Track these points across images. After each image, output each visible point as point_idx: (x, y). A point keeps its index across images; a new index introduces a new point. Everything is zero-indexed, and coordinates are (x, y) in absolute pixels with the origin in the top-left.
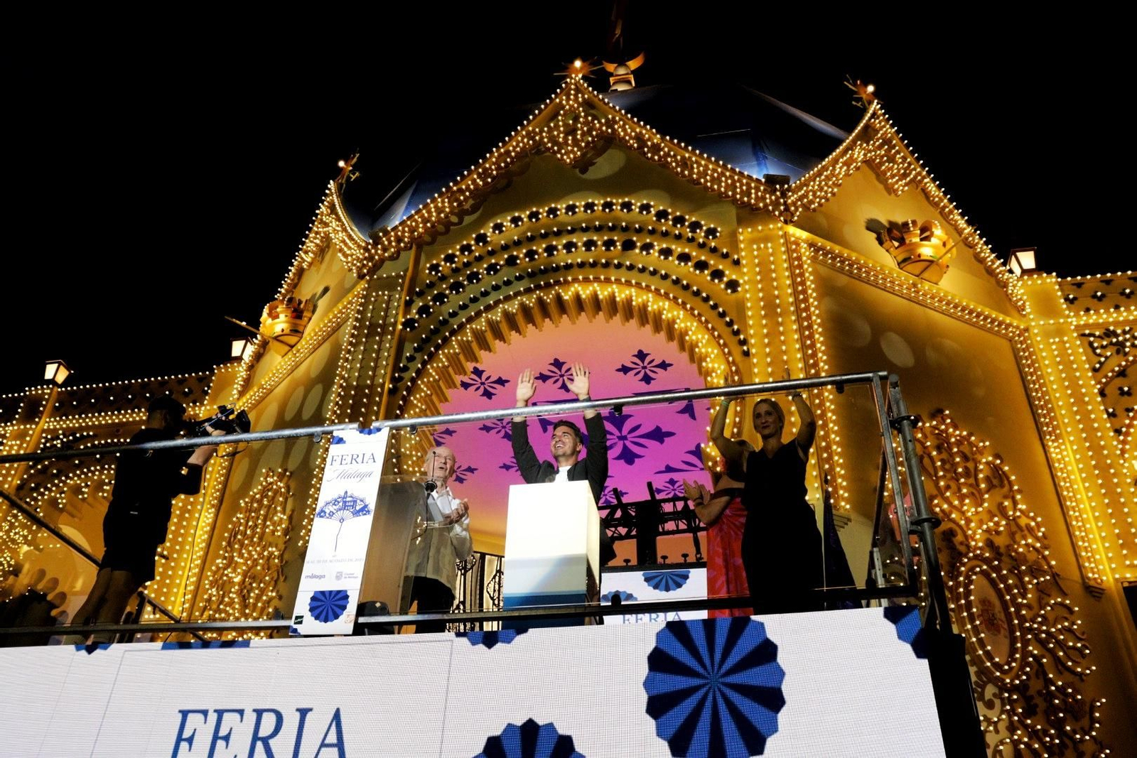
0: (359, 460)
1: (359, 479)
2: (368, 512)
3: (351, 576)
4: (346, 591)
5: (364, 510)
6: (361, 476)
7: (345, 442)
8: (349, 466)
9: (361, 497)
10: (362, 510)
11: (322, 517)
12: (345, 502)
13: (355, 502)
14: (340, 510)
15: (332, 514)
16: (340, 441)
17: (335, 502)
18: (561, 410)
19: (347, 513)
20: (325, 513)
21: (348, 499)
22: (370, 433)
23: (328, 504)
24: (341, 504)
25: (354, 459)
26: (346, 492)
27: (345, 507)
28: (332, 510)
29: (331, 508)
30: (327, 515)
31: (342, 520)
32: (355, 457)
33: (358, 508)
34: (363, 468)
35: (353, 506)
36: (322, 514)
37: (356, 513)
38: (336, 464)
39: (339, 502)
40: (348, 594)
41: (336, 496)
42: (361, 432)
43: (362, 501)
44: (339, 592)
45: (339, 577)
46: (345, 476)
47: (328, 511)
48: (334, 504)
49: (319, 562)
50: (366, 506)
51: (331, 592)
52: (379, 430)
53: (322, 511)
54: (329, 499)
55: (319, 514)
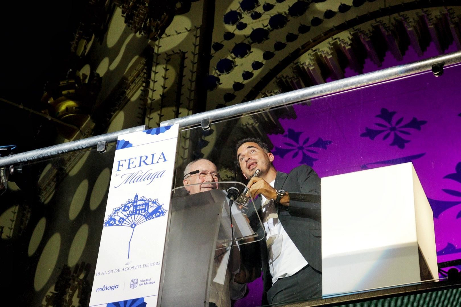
0: (149, 161)
1: (150, 180)
2: (163, 213)
3: (147, 282)
4: (143, 299)
5: (158, 212)
6: (151, 177)
7: (131, 145)
8: (138, 169)
9: (153, 198)
10: (155, 212)
11: (111, 225)
12: (136, 206)
13: (147, 204)
14: (131, 215)
15: (122, 221)
16: (127, 144)
17: (125, 207)
18: (370, 80)
19: (138, 217)
20: (114, 220)
21: (139, 203)
22: (158, 133)
23: (116, 211)
24: (131, 209)
25: (143, 161)
26: (137, 196)
27: (136, 212)
28: (122, 216)
29: (121, 215)
30: (117, 222)
31: (133, 225)
32: (144, 158)
33: (150, 210)
34: (154, 169)
35: (145, 209)
36: (112, 222)
37: (149, 216)
38: (124, 169)
39: (129, 207)
40: (145, 301)
41: (124, 202)
42: (148, 133)
43: (154, 202)
44: (134, 301)
45: (134, 284)
46: (132, 179)
47: (117, 218)
48: (124, 210)
49: (110, 272)
50: (159, 207)
51: (125, 302)
52: (168, 128)
53: (112, 219)
54: (118, 206)
55: (108, 222)
